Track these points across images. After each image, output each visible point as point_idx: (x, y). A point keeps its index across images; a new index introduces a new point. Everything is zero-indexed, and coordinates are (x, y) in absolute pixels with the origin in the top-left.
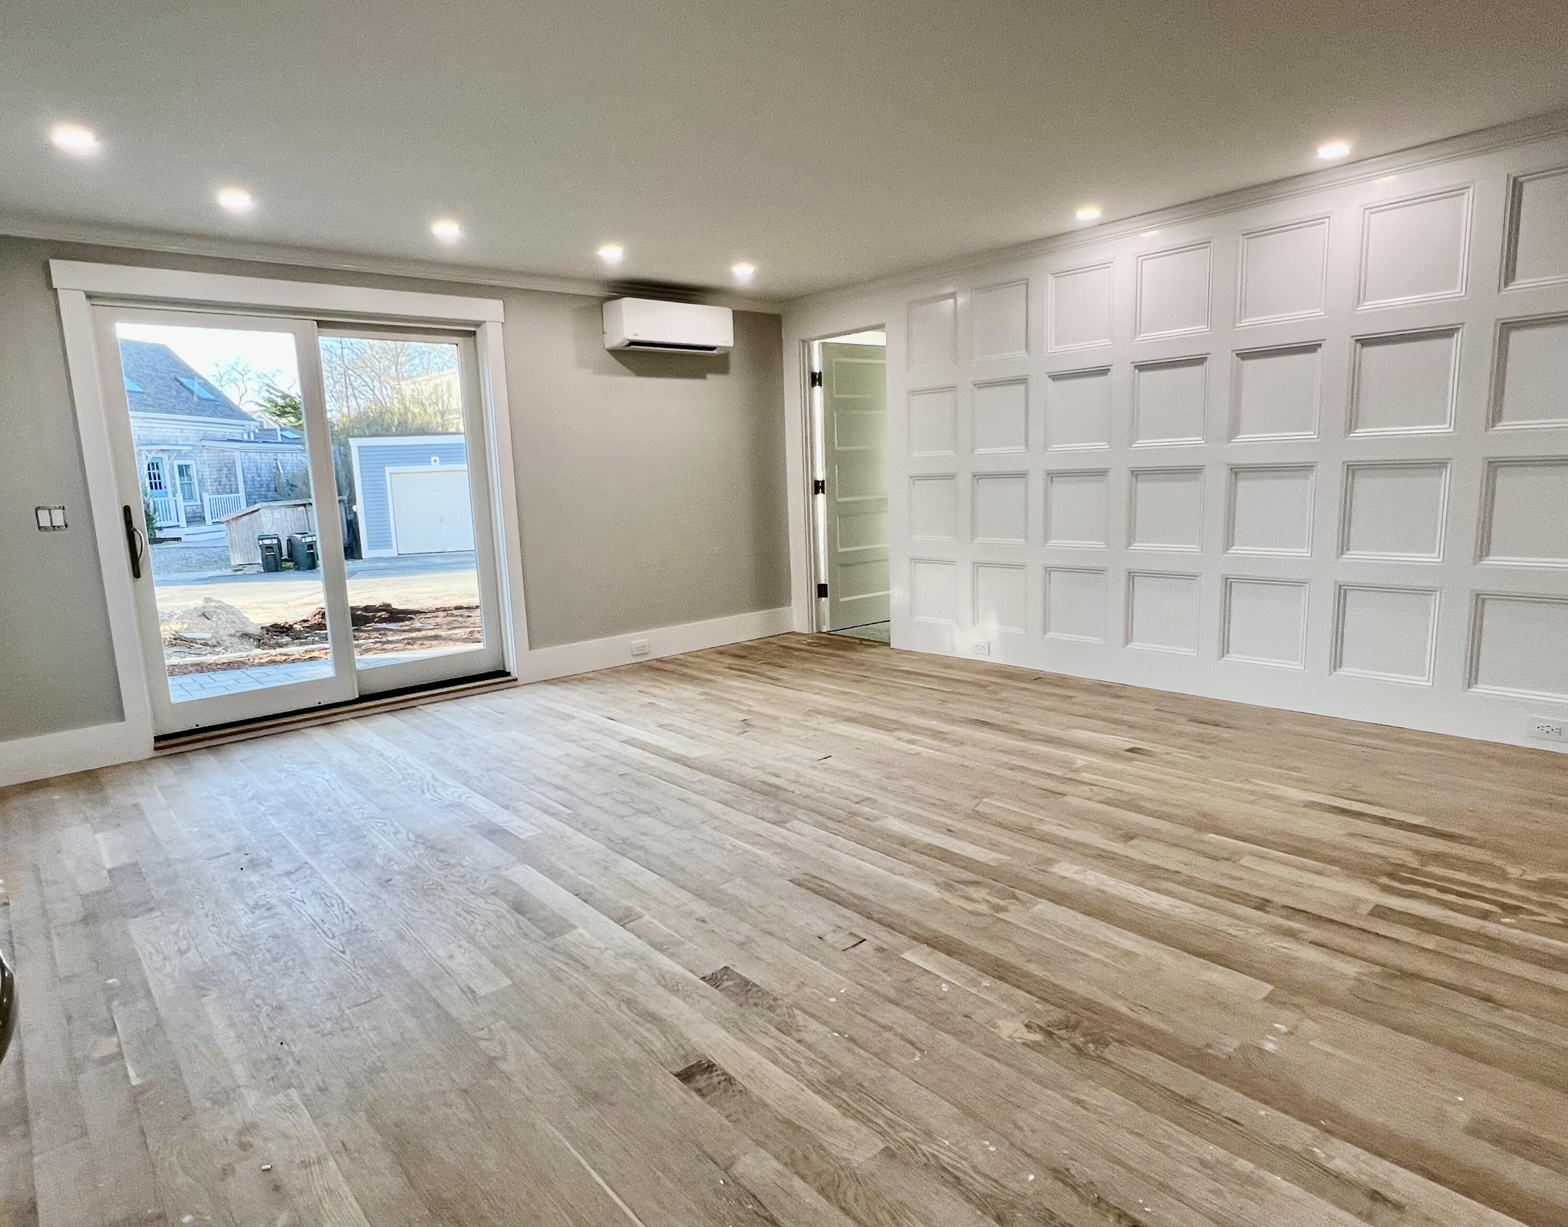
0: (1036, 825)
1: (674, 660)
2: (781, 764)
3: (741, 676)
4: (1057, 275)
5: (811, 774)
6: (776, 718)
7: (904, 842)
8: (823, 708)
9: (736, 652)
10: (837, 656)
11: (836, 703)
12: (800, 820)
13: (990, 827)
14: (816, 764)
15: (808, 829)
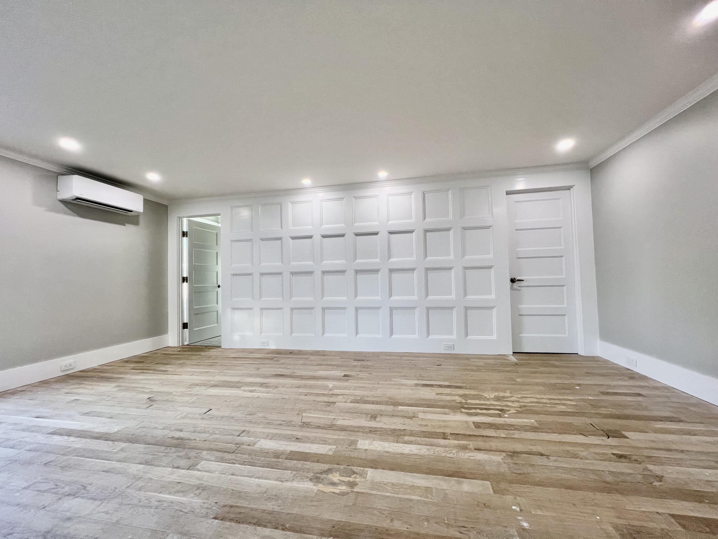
0: (334, 422)
1: (94, 370)
2: (181, 421)
3: (141, 373)
4: (292, 203)
5: (202, 424)
6: (170, 393)
7: (277, 455)
8: (198, 382)
9: (137, 360)
10: (197, 355)
11: (203, 378)
12: (206, 460)
13: (316, 430)
14: (204, 416)
15: (214, 465)
